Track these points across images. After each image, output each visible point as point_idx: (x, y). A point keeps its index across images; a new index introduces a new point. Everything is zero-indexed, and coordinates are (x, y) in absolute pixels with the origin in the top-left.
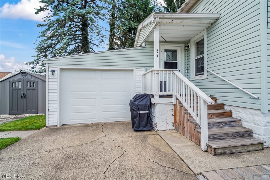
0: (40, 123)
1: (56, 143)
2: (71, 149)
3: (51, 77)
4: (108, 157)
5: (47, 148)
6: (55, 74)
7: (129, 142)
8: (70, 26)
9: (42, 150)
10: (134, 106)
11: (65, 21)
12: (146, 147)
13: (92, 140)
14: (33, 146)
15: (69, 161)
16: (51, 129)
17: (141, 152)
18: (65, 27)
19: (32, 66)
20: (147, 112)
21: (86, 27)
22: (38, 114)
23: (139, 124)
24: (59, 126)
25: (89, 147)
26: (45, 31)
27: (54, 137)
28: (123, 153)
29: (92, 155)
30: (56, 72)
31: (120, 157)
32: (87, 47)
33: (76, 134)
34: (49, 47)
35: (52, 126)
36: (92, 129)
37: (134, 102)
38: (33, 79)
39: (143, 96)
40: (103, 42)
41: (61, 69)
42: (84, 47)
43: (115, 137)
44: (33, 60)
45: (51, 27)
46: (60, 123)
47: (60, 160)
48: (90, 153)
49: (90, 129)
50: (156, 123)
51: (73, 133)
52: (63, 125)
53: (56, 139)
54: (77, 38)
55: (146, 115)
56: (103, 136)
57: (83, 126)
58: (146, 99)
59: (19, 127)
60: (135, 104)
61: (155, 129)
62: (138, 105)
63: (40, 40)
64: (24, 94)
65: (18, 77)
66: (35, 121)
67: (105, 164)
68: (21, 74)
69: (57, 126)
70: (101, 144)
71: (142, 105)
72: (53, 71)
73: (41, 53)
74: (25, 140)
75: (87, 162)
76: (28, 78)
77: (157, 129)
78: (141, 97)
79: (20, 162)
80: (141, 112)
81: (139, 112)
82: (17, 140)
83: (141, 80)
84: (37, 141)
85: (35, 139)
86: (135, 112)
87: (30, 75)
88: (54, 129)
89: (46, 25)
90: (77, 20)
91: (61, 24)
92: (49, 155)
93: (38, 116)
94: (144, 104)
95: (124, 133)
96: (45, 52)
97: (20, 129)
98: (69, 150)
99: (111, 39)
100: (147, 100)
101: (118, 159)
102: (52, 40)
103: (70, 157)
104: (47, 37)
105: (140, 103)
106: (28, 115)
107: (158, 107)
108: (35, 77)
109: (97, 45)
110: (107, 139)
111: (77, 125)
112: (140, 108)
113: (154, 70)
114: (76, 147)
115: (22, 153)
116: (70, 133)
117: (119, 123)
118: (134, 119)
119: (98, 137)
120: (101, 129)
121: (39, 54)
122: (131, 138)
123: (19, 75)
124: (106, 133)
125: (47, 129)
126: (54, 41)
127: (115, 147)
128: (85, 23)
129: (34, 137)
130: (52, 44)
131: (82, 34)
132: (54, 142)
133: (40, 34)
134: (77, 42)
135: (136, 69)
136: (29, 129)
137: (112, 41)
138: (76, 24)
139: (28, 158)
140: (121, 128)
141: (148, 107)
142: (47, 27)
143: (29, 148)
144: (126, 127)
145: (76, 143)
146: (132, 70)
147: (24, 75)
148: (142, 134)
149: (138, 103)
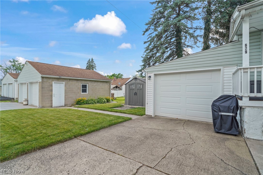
0: (142, 112)
1: (149, 125)
2: (156, 131)
3: (149, 81)
4: (178, 142)
5: (143, 126)
6: (151, 79)
7: (202, 138)
8: (166, 36)
9: (141, 127)
10: (215, 107)
11: (162, 34)
12: (219, 147)
13: (171, 129)
14: (137, 124)
15: (152, 136)
16: (148, 117)
17: (210, 148)
18: (162, 38)
19: (140, 73)
20: (231, 114)
21: (180, 33)
22: (143, 106)
23: (221, 126)
24: (153, 116)
25: (168, 132)
26: (149, 46)
27: (148, 122)
28: (192, 143)
29: (168, 137)
30: (151, 77)
31: (188, 145)
32: (180, 51)
33: (162, 123)
34: (151, 57)
35: (149, 115)
36: (175, 122)
37: (215, 103)
38: (141, 82)
39: (226, 97)
40: (198, 41)
41: (155, 74)
42: (178, 51)
43: (192, 132)
44: (141, 69)
45: (152, 42)
46: (154, 114)
47: (148, 134)
48: (167, 136)
49: (174, 122)
50: (245, 129)
51: (161, 122)
52: (156, 116)
53: (149, 123)
54: (172, 45)
55: (231, 118)
56: (182, 128)
57: (169, 119)
58: (230, 101)
59: (132, 113)
60: (215, 104)
61: (244, 136)
62: (219, 106)
63: (145, 54)
64: (136, 92)
65: (133, 81)
66: (140, 111)
67: (174, 144)
68: (134, 79)
69: (152, 116)
70: (177, 133)
71: (225, 107)
72: (150, 77)
73: (146, 63)
74: (134, 120)
75: (163, 140)
76: (138, 81)
77: (246, 135)
78: (224, 98)
79: (130, 129)
80: (222, 114)
81: (220, 114)
82: (130, 119)
83: (232, 79)
84: (139, 122)
85: (138, 120)
86: (216, 113)
87: (139, 79)
88: (150, 117)
89: (149, 41)
90: (172, 29)
91: (159, 36)
92: (143, 130)
93: (143, 108)
94: (227, 105)
95: (203, 131)
96: (149, 61)
97: (132, 114)
98: (155, 131)
99: (206, 37)
100: (232, 102)
101: (185, 145)
102: (153, 51)
103: (154, 134)
104: (149, 50)
105: (222, 104)
106: (137, 107)
107: (247, 110)
108: (142, 81)
109: (191, 46)
110: (184, 131)
111: (165, 118)
112: (221, 109)
113: (241, 69)
114: (160, 130)
115: (132, 126)
116: (159, 122)
117: (203, 122)
118: (215, 120)
119: (177, 128)
120: (183, 124)
121: (145, 64)
122: (208, 136)
123: (133, 80)
124: (185, 127)
125: (146, 117)
126: (154, 52)
127: (188, 138)
128: (179, 30)
129: (138, 119)
130: (153, 54)
131: (176, 40)
132: (148, 124)
133: (145, 49)
134: (172, 47)
135: (225, 68)
136: (136, 115)
137: (207, 38)
138: (171, 33)
139: (134, 129)
140: (202, 127)
141: (232, 110)
142: (149, 43)
143: (135, 124)
144: (208, 127)
145: (160, 128)
146: (220, 70)
147: (136, 80)
148: (223, 136)
149: (220, 104)
